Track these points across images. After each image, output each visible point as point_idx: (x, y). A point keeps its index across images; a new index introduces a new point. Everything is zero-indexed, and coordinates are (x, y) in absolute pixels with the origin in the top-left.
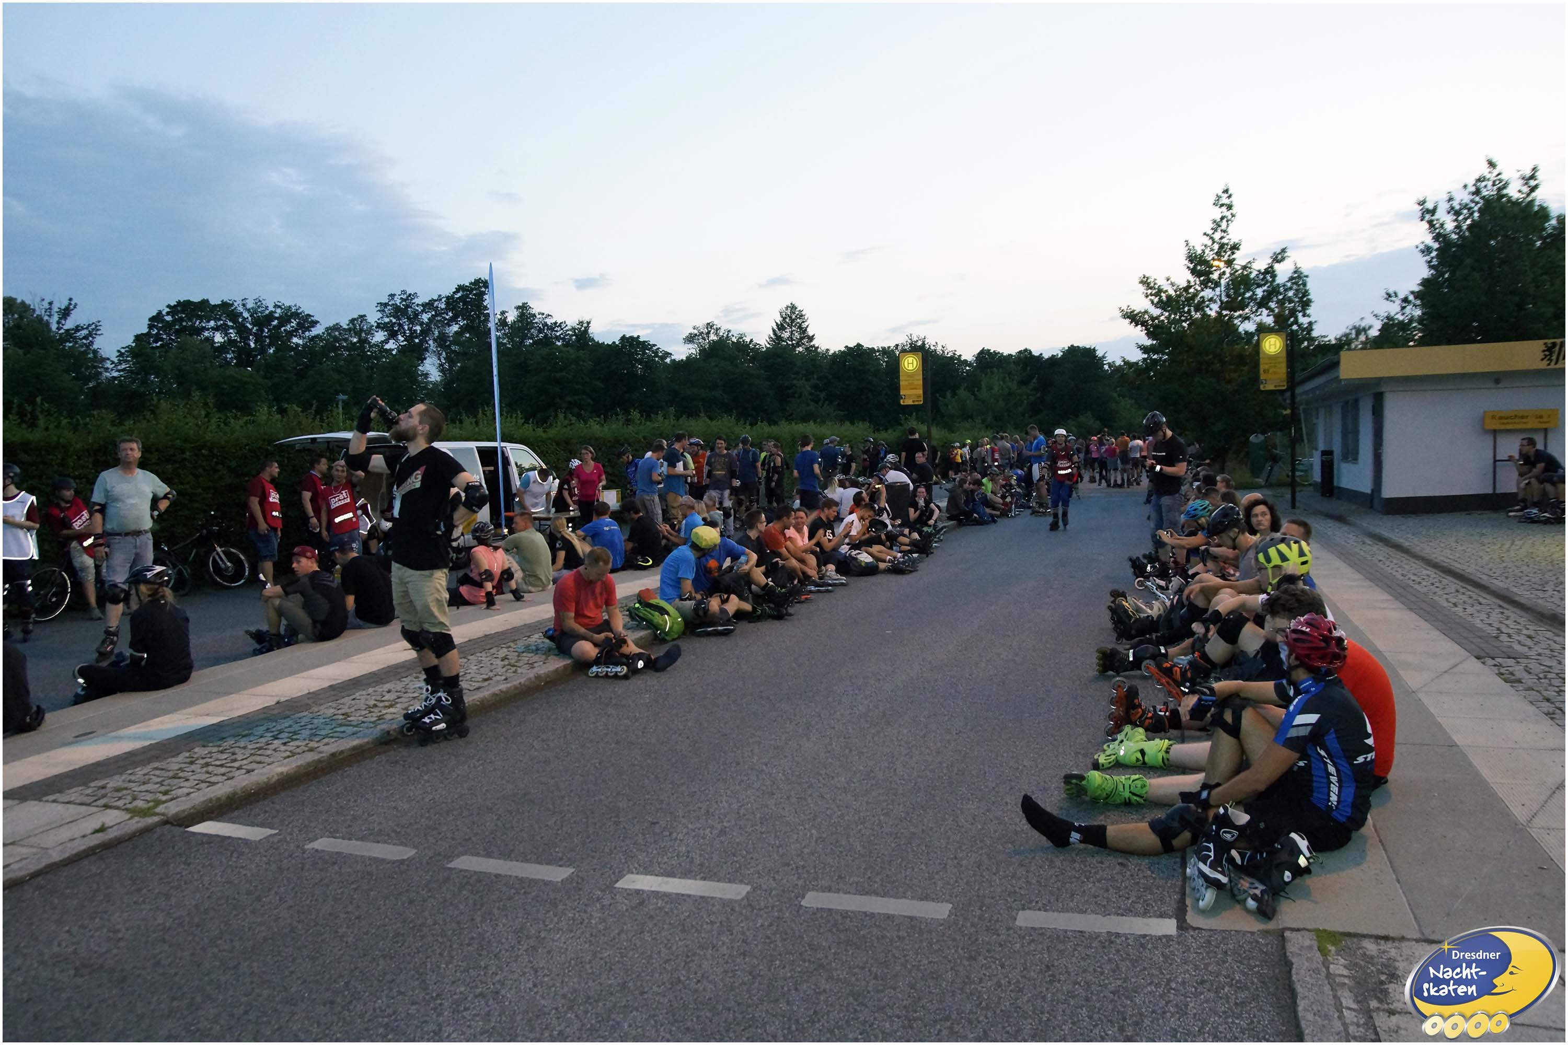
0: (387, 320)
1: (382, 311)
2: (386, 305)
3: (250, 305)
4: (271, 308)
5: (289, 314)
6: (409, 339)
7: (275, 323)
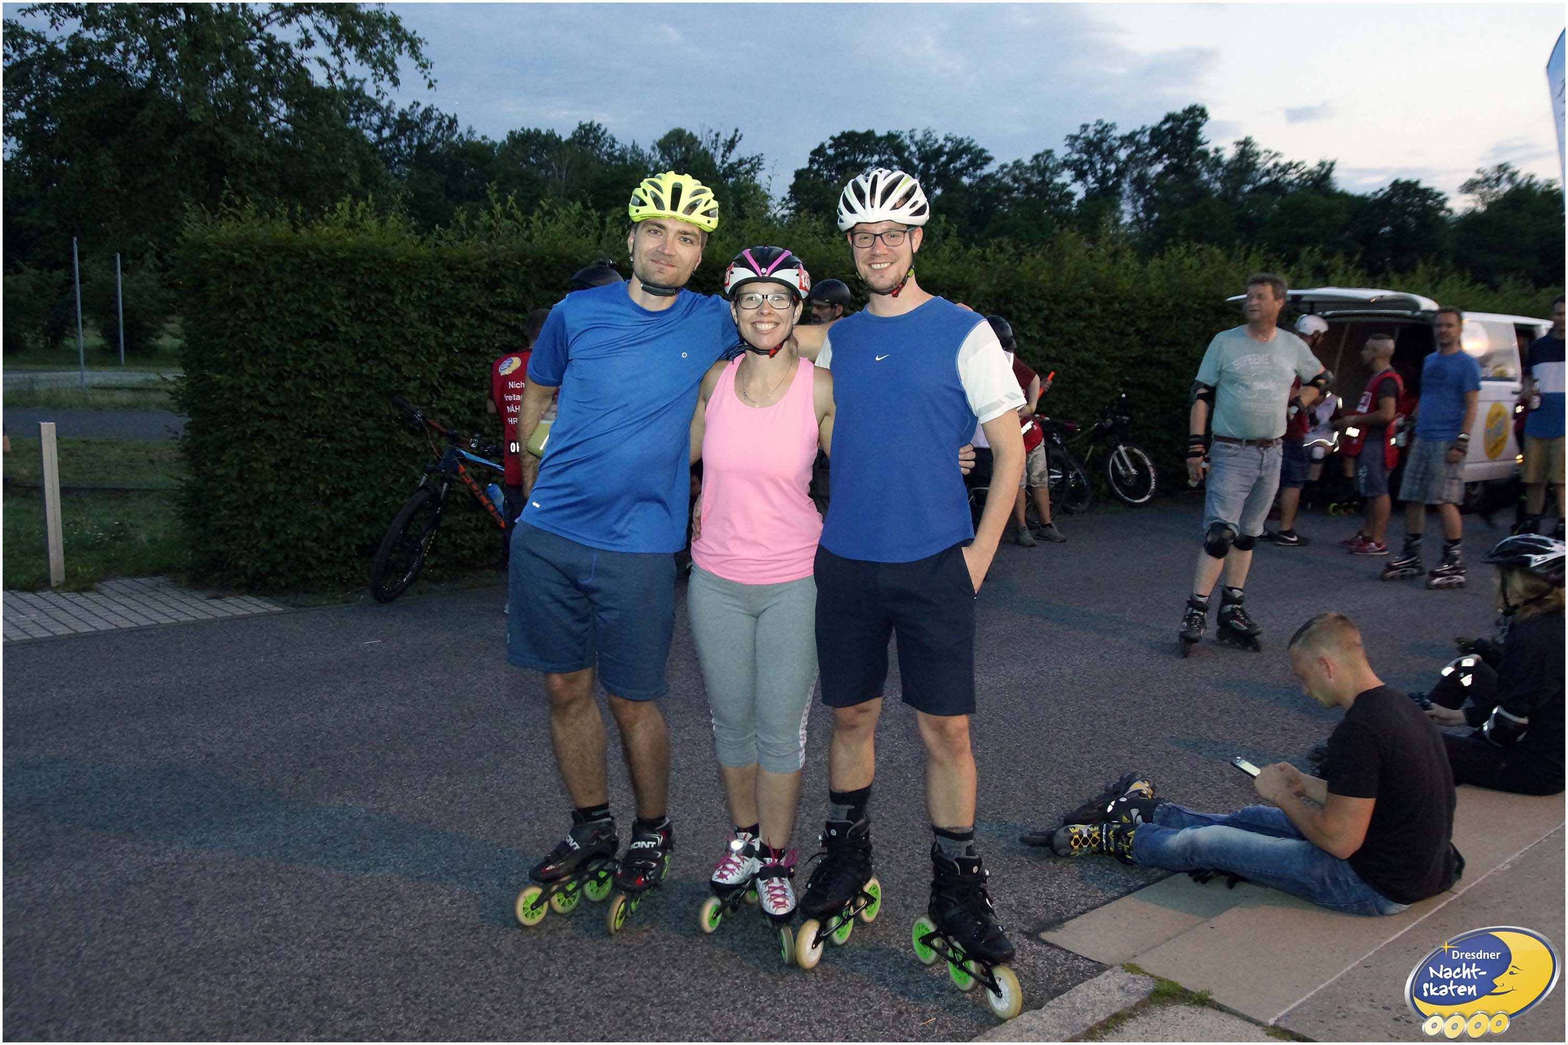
0: (1075, 156)
1: (1072, 145)
2: (1076, 138)
3: (918, 137)
4: (941, 141)
5: (961, 149)
6: (1102, 181)
7: (944, 159)
